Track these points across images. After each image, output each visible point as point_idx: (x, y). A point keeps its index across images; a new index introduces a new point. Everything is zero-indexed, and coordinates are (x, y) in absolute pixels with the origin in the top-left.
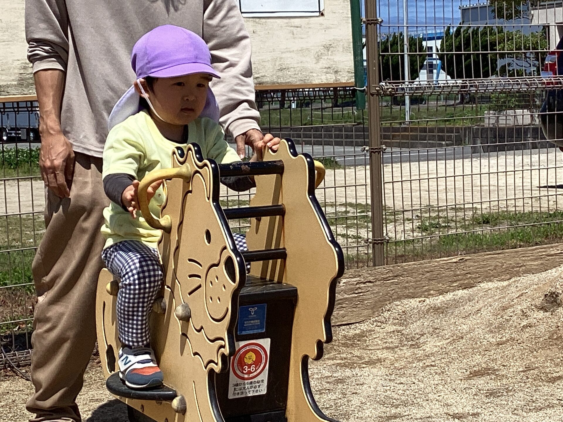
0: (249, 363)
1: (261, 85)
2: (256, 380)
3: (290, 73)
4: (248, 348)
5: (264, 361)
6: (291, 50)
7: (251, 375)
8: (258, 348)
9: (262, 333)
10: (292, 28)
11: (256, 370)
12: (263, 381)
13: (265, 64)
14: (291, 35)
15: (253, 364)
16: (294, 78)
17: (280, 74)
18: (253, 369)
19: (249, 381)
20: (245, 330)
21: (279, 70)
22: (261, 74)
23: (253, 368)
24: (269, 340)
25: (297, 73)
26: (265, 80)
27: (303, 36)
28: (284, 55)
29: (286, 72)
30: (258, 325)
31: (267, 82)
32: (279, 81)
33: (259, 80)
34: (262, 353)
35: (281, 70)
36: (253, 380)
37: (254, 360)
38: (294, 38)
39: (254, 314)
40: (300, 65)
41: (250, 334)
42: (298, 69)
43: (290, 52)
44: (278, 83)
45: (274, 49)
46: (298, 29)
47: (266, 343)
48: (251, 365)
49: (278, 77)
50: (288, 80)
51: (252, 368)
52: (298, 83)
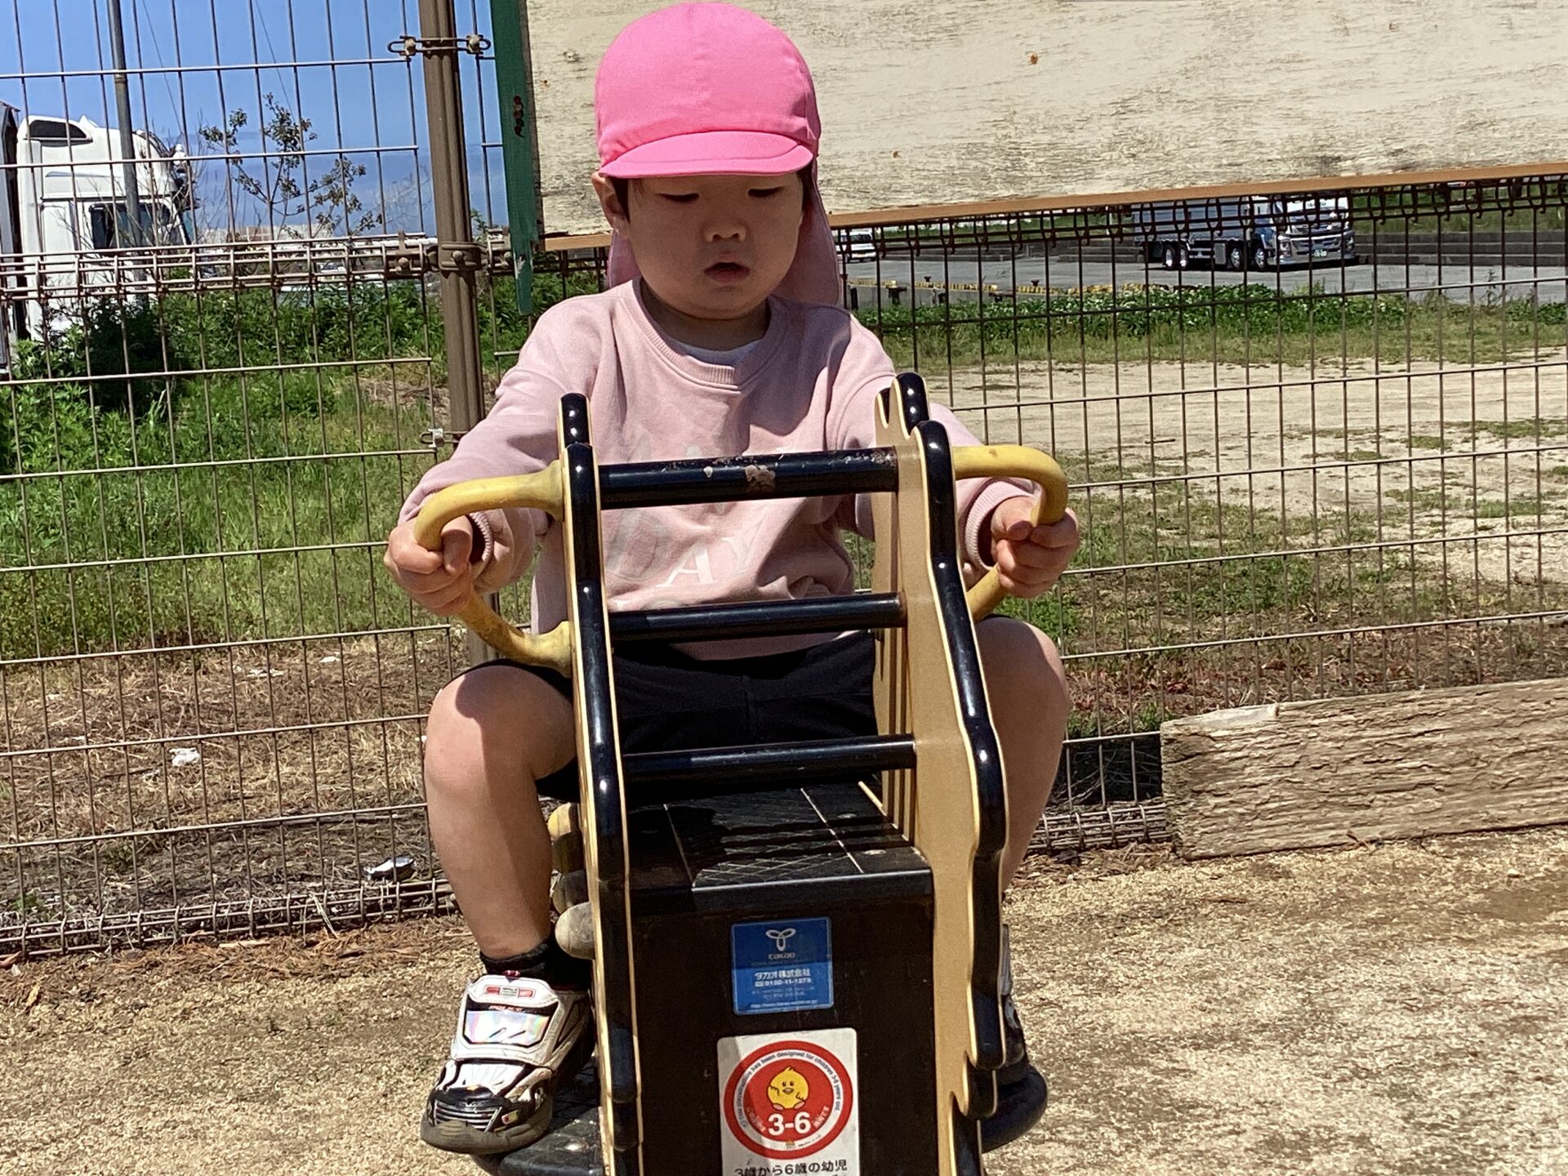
0: (789, 1105)
1: (1410, 172)
2: (819, 1157)
3: (1497, 135)
4: (776, 1057)
5: (839, 1100)
6: (1503, 71)
7: (798, 1145)
8: (814, 1060)
9: (820, 1010)
10: (1508, 10)
11: (814, 1130)
12: (843, 1163)
13: (1424, 113)
14: (1504, 30)
15: (801, 1109)
16: (1507, 148)
17: (1469, 138)
18: (803, 1126)
19: (794, 1162)
20: (761, 1002)
21: (1464, 127)
22: (1410, 142)
23: (801, 1121)
24: (851, 1033)
25: (1518, 133)
26: (1420, 157)
27: (1540, 31)
28: (1479, 87)
29: (1484, 133)
30: (806, 985)
31: (1426, 163)
32: (1465, 159)
33: (1404, 156)
34: (832, 1076)
35: (1472, 127)
36: (808, 1160)
37: (805, 1095)
38: (1515, 38)
39: (787, 951)
40: (1527, 111)
41: (782, 1014)
42: (1523, 122)
43: (1500, 76)
44: (1460, 164)
45: (1450, 73)
46: (1527, 11)
47: (843, 1043)
48: (795, 1111)
49: (1461, 148)
50: (1492, 156)
51: (798, 1122)
52: (1520, 162)
